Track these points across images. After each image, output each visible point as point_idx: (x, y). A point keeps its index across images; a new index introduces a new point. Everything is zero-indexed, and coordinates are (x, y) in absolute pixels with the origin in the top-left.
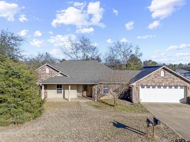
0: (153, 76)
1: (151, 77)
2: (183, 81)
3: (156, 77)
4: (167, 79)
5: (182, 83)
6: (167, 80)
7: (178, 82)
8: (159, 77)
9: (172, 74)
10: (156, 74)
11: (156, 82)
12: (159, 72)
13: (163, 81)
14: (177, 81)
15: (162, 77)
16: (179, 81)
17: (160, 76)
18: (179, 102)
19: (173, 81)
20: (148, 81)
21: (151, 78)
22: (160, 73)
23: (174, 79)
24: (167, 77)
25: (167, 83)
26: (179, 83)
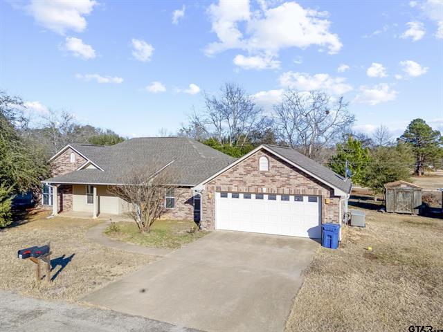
0: (241, 170)
1: (238, 171)
2: (312, 184)
3: (249, 172)
4: (273, 176)
5: (309, 188)
6: (273, 181)
7: (299, 186)
8: (256, 173)
9: (284, 166)
10: (248, 165)
11: (249, 184)
12: (254, 160)
13: (264, 181)
14: (296, 182)
15: (263, 173)
16: (303, 182)
17: (256, 169)
18: (307, 235)
19: (287, 182)
20: (231, 181)
21: (238, 175)
22: (257, 162)
23: (289, 177)
24: (273, 172)
25: (274, 187)
26: (301, 188)
